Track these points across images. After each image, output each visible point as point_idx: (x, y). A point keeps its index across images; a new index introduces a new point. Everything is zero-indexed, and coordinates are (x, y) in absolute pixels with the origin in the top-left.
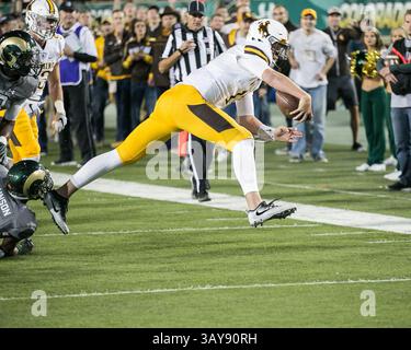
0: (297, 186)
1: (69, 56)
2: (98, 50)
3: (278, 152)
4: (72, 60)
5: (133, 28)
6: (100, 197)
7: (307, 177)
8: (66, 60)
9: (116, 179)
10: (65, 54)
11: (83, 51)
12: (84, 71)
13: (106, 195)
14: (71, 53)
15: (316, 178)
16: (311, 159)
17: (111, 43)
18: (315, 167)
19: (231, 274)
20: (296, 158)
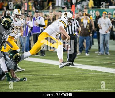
0: (101, 62)
1: (37, 25)
2: (46, 24)
3: (96, 52)
4: (38, 26)
5: (55, 17)
6: (46, 65)
7: (104, 60)
8: (37, 26)
9: (51, 60)
10: (36, 25)
11: (41, 24)
12: (41, 29)
13: (48, 64)
14: (38, 24)
15: (107, 60)
16: (105, 54)
17: (49, 22)
18: (106, 57)
19: (83, 87)
20: (100, 54)
